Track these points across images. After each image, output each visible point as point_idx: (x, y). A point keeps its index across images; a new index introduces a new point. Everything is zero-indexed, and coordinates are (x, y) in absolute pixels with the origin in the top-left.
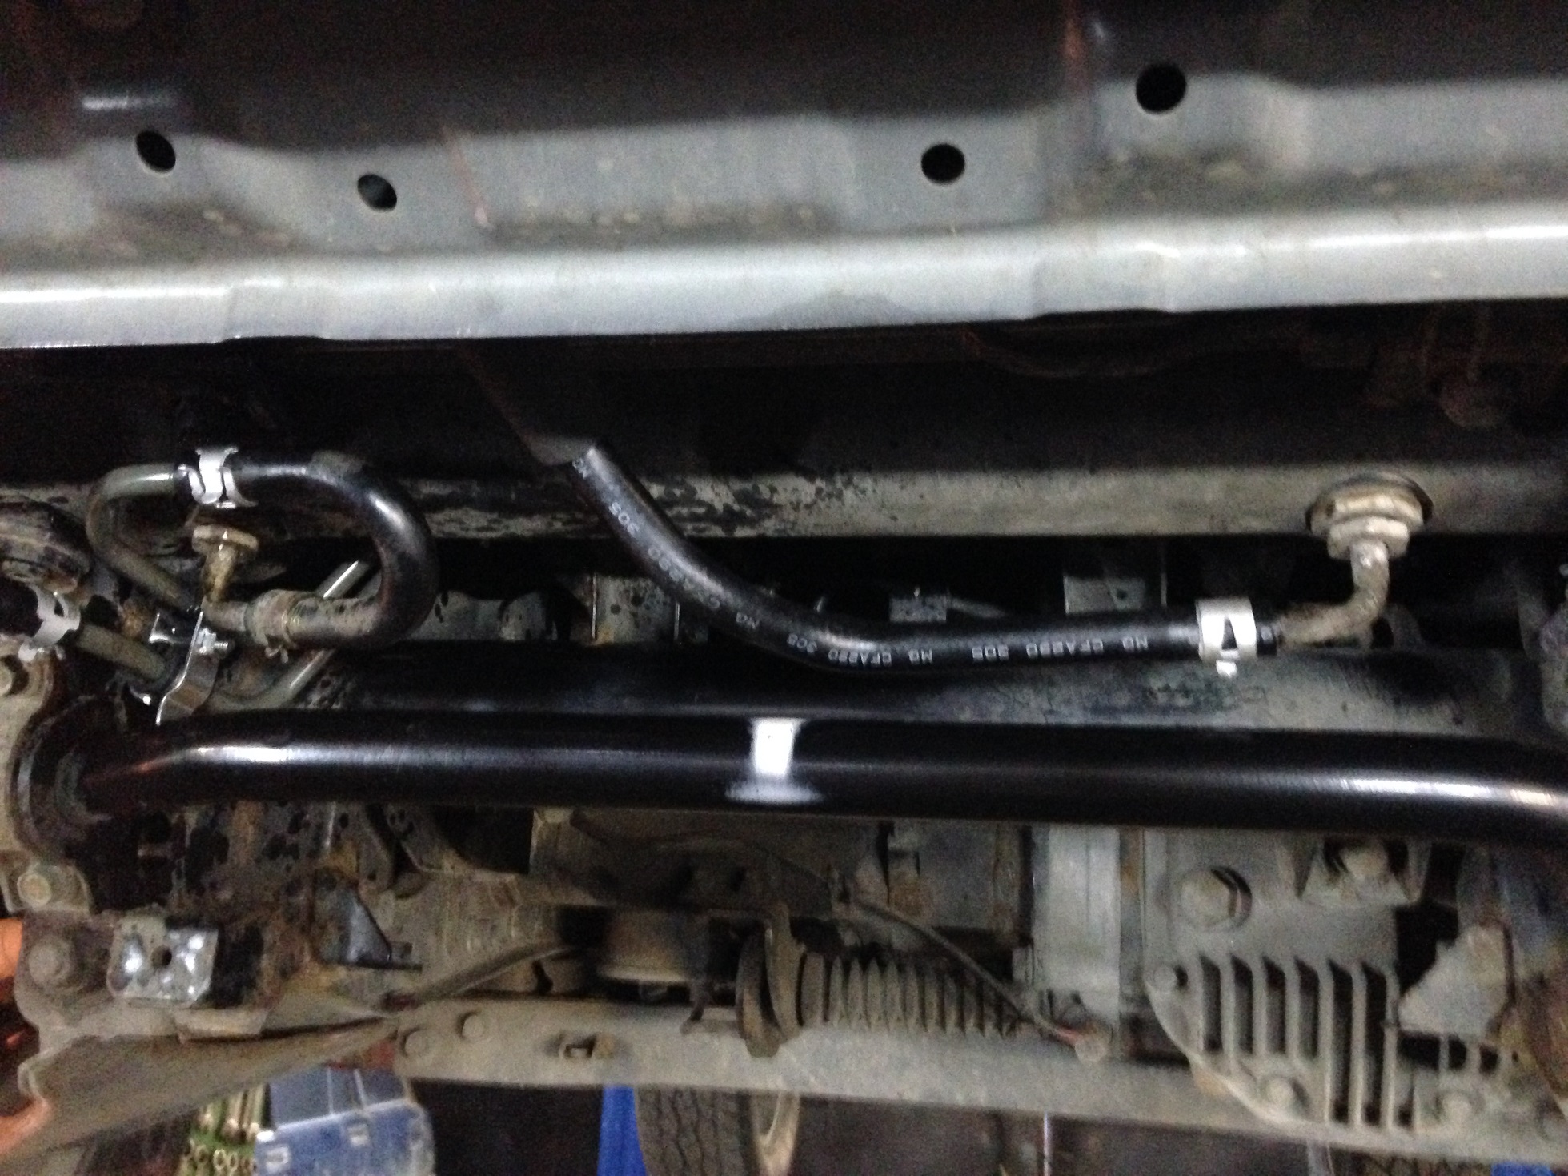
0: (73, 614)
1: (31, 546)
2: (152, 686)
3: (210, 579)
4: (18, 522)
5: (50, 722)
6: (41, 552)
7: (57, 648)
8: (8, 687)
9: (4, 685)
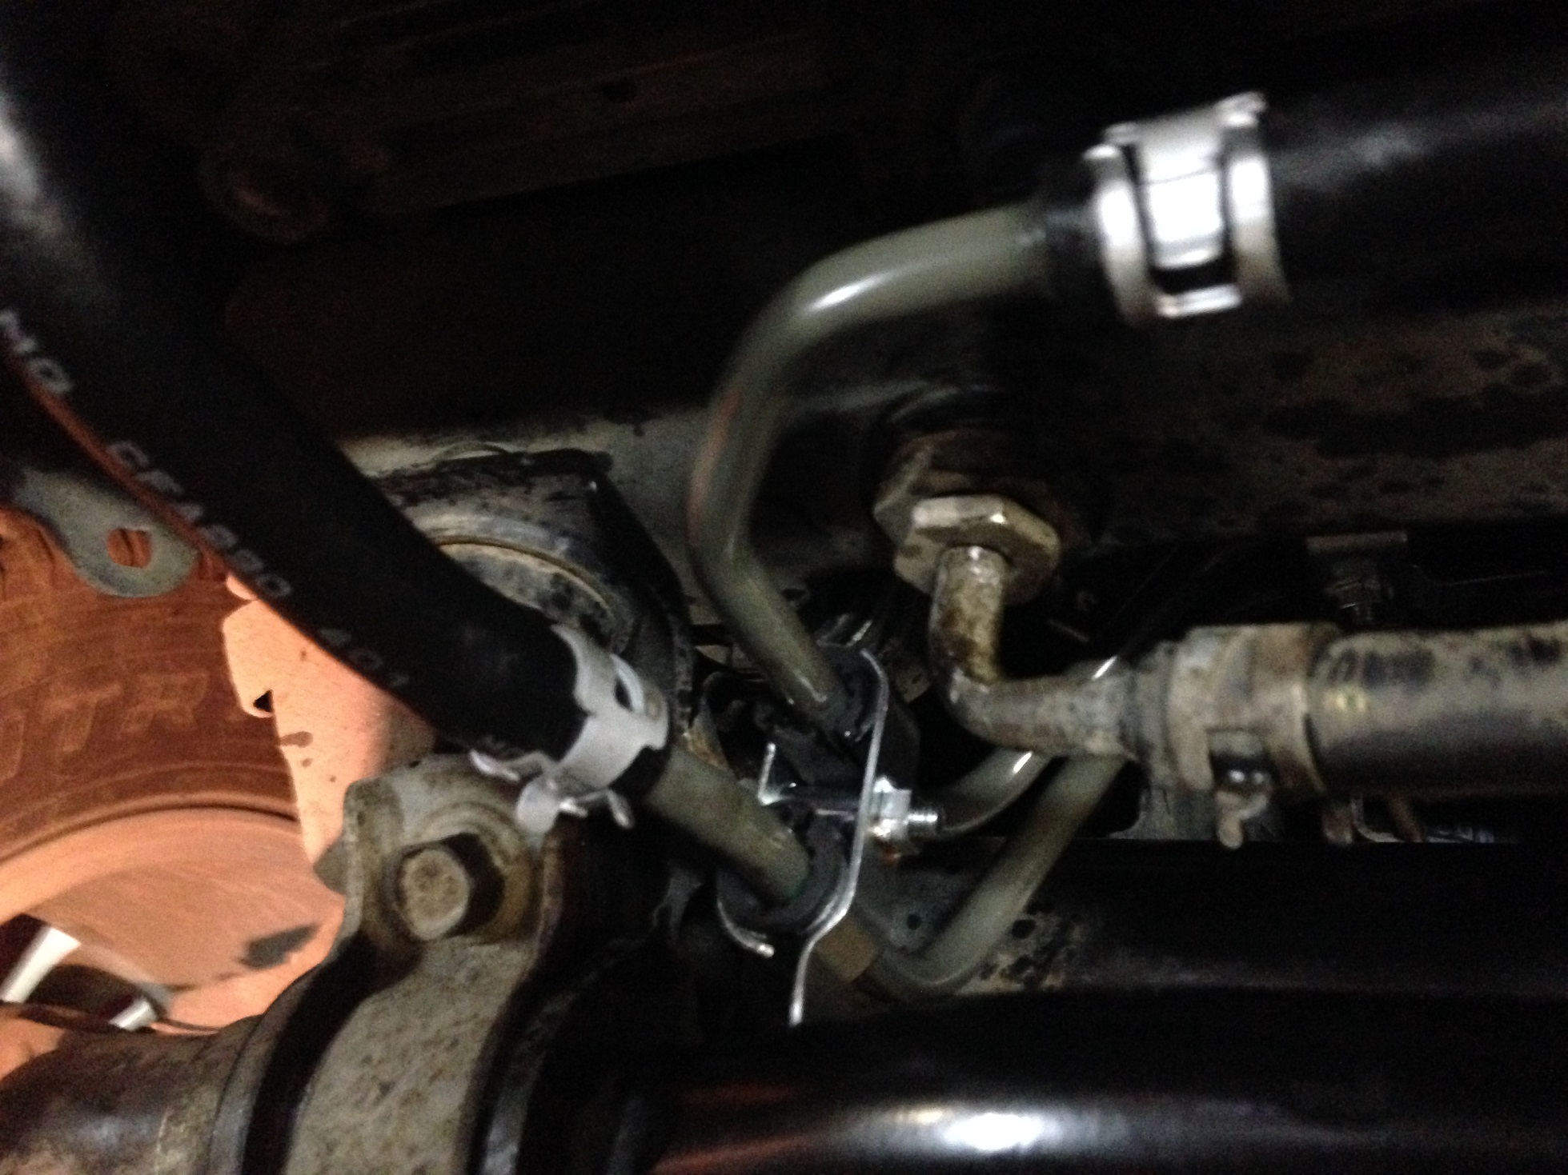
0: (653, 709)
1: (524, 570)
2: (776, 916)
3: (961, 628)
4: (501, 512)
5: (557, 1006)
6: (546, 586)
7: (613, 800)
8: (458, 912)
9: (449, 908)
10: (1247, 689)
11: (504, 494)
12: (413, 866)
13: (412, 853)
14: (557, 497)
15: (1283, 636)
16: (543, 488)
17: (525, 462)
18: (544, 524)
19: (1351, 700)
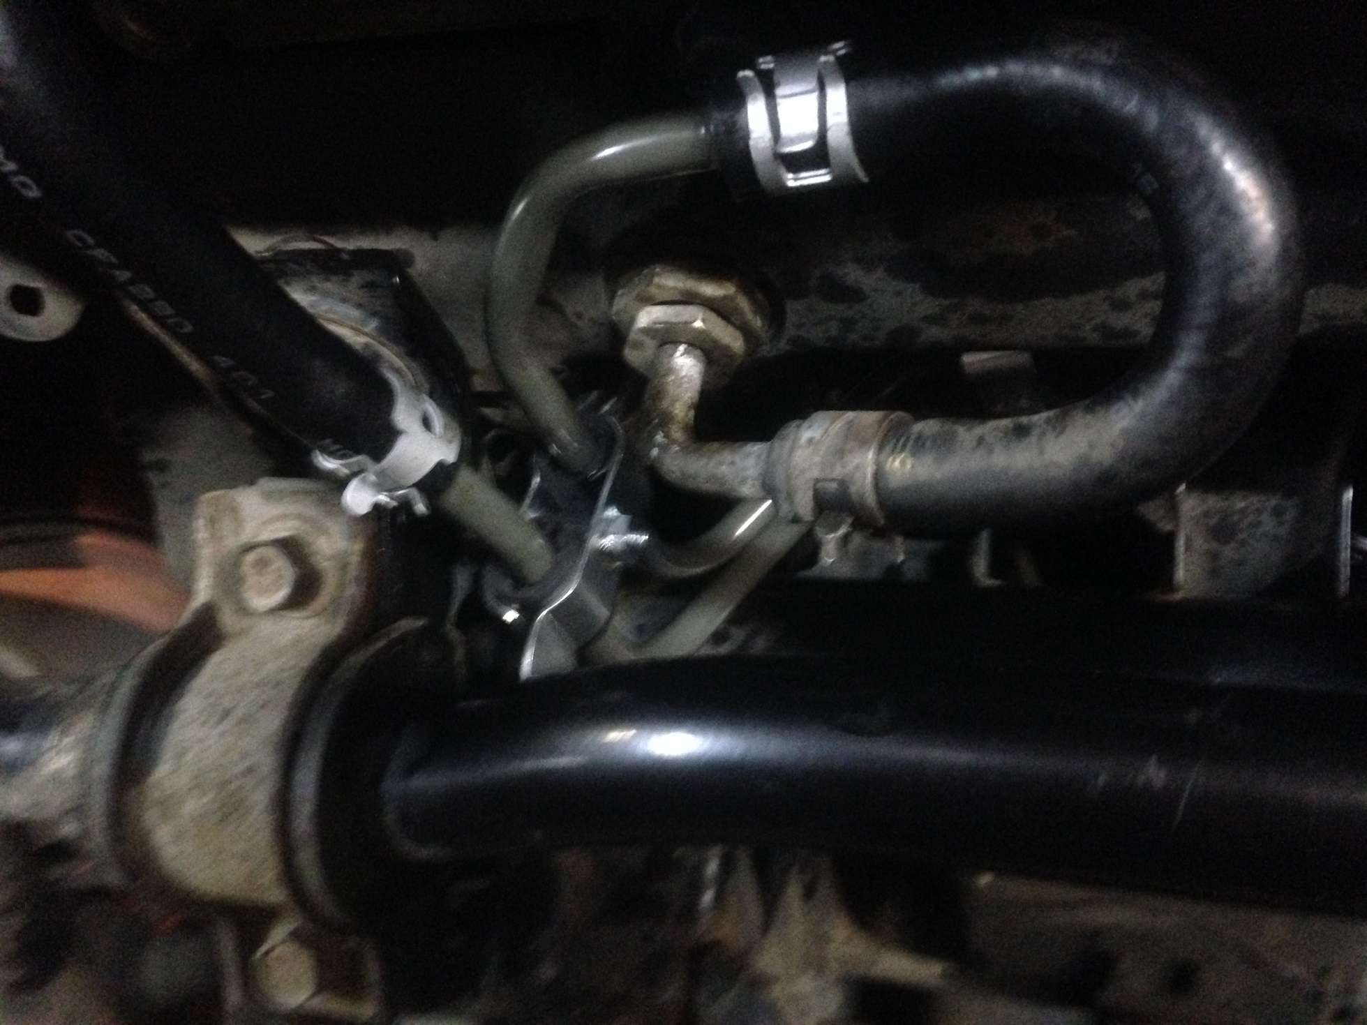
0: (450, 435)
4: (325, 294)
7: (416, 495)
8: (283, 594)
9: (278, 589)
10: (841, 453)
11: (328, 280)
12: (250, 557)
13: (249, 548)
14: (369, 286)
15: (868, 418)
16: (357, 278)
17: (345, 256)
18: (359, 306)
19: (903, 463)
